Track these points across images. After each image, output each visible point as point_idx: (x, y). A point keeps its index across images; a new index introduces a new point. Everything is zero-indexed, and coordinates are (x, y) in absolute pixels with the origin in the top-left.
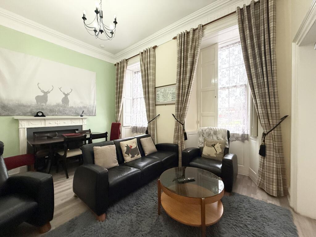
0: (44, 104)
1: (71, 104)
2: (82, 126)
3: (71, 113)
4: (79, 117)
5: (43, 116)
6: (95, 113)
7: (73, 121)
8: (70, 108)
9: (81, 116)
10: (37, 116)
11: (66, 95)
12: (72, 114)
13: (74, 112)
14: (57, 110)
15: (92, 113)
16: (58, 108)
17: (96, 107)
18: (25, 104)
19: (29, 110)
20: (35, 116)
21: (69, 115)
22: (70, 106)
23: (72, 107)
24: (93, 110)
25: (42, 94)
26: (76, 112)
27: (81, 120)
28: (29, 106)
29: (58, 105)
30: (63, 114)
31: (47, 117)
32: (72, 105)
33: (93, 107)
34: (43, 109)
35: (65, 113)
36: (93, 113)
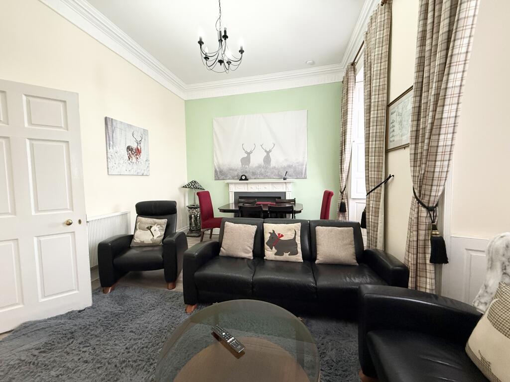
0: (247, 167)
1: (273, 163)
2: (285, 193)
3: (273, 175)
4: (282, 180)
5: (246, 179)
6: (305, 174)
7: (275, 185)
8: (272, 168)
9: (285, 179)
10: (241, 179)
11: (268, 153)
12: (274, 177)
13: (277, 173)
14: (258, 172)
15: (300, 174)
16: (260, 170)
17: (306, 165)
18: (233, 168)
19: (236, 173)
20: (240, 180)
21: (271, 178)
22: (271, 166)
23: (275, 167)
24: (302, 170)
25: (246, 155)
26: (278, 173)
27: (285, 185)
28: (236, 170)
29: (260, 167)
30: (265, 176)
31: (249, 181)
32: (274, 166)
33: (303, 165)
34: (246, 172)
35: (267, 176)
36: (302, 174)
